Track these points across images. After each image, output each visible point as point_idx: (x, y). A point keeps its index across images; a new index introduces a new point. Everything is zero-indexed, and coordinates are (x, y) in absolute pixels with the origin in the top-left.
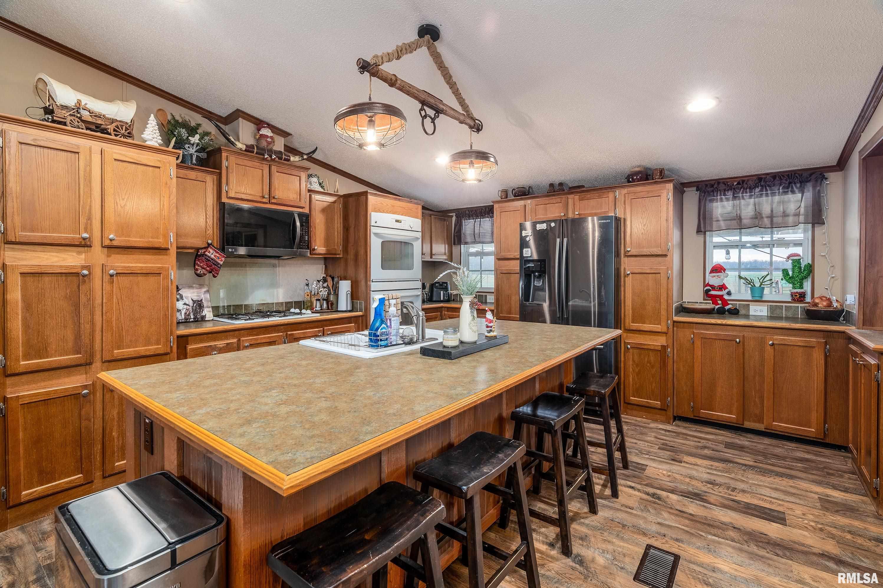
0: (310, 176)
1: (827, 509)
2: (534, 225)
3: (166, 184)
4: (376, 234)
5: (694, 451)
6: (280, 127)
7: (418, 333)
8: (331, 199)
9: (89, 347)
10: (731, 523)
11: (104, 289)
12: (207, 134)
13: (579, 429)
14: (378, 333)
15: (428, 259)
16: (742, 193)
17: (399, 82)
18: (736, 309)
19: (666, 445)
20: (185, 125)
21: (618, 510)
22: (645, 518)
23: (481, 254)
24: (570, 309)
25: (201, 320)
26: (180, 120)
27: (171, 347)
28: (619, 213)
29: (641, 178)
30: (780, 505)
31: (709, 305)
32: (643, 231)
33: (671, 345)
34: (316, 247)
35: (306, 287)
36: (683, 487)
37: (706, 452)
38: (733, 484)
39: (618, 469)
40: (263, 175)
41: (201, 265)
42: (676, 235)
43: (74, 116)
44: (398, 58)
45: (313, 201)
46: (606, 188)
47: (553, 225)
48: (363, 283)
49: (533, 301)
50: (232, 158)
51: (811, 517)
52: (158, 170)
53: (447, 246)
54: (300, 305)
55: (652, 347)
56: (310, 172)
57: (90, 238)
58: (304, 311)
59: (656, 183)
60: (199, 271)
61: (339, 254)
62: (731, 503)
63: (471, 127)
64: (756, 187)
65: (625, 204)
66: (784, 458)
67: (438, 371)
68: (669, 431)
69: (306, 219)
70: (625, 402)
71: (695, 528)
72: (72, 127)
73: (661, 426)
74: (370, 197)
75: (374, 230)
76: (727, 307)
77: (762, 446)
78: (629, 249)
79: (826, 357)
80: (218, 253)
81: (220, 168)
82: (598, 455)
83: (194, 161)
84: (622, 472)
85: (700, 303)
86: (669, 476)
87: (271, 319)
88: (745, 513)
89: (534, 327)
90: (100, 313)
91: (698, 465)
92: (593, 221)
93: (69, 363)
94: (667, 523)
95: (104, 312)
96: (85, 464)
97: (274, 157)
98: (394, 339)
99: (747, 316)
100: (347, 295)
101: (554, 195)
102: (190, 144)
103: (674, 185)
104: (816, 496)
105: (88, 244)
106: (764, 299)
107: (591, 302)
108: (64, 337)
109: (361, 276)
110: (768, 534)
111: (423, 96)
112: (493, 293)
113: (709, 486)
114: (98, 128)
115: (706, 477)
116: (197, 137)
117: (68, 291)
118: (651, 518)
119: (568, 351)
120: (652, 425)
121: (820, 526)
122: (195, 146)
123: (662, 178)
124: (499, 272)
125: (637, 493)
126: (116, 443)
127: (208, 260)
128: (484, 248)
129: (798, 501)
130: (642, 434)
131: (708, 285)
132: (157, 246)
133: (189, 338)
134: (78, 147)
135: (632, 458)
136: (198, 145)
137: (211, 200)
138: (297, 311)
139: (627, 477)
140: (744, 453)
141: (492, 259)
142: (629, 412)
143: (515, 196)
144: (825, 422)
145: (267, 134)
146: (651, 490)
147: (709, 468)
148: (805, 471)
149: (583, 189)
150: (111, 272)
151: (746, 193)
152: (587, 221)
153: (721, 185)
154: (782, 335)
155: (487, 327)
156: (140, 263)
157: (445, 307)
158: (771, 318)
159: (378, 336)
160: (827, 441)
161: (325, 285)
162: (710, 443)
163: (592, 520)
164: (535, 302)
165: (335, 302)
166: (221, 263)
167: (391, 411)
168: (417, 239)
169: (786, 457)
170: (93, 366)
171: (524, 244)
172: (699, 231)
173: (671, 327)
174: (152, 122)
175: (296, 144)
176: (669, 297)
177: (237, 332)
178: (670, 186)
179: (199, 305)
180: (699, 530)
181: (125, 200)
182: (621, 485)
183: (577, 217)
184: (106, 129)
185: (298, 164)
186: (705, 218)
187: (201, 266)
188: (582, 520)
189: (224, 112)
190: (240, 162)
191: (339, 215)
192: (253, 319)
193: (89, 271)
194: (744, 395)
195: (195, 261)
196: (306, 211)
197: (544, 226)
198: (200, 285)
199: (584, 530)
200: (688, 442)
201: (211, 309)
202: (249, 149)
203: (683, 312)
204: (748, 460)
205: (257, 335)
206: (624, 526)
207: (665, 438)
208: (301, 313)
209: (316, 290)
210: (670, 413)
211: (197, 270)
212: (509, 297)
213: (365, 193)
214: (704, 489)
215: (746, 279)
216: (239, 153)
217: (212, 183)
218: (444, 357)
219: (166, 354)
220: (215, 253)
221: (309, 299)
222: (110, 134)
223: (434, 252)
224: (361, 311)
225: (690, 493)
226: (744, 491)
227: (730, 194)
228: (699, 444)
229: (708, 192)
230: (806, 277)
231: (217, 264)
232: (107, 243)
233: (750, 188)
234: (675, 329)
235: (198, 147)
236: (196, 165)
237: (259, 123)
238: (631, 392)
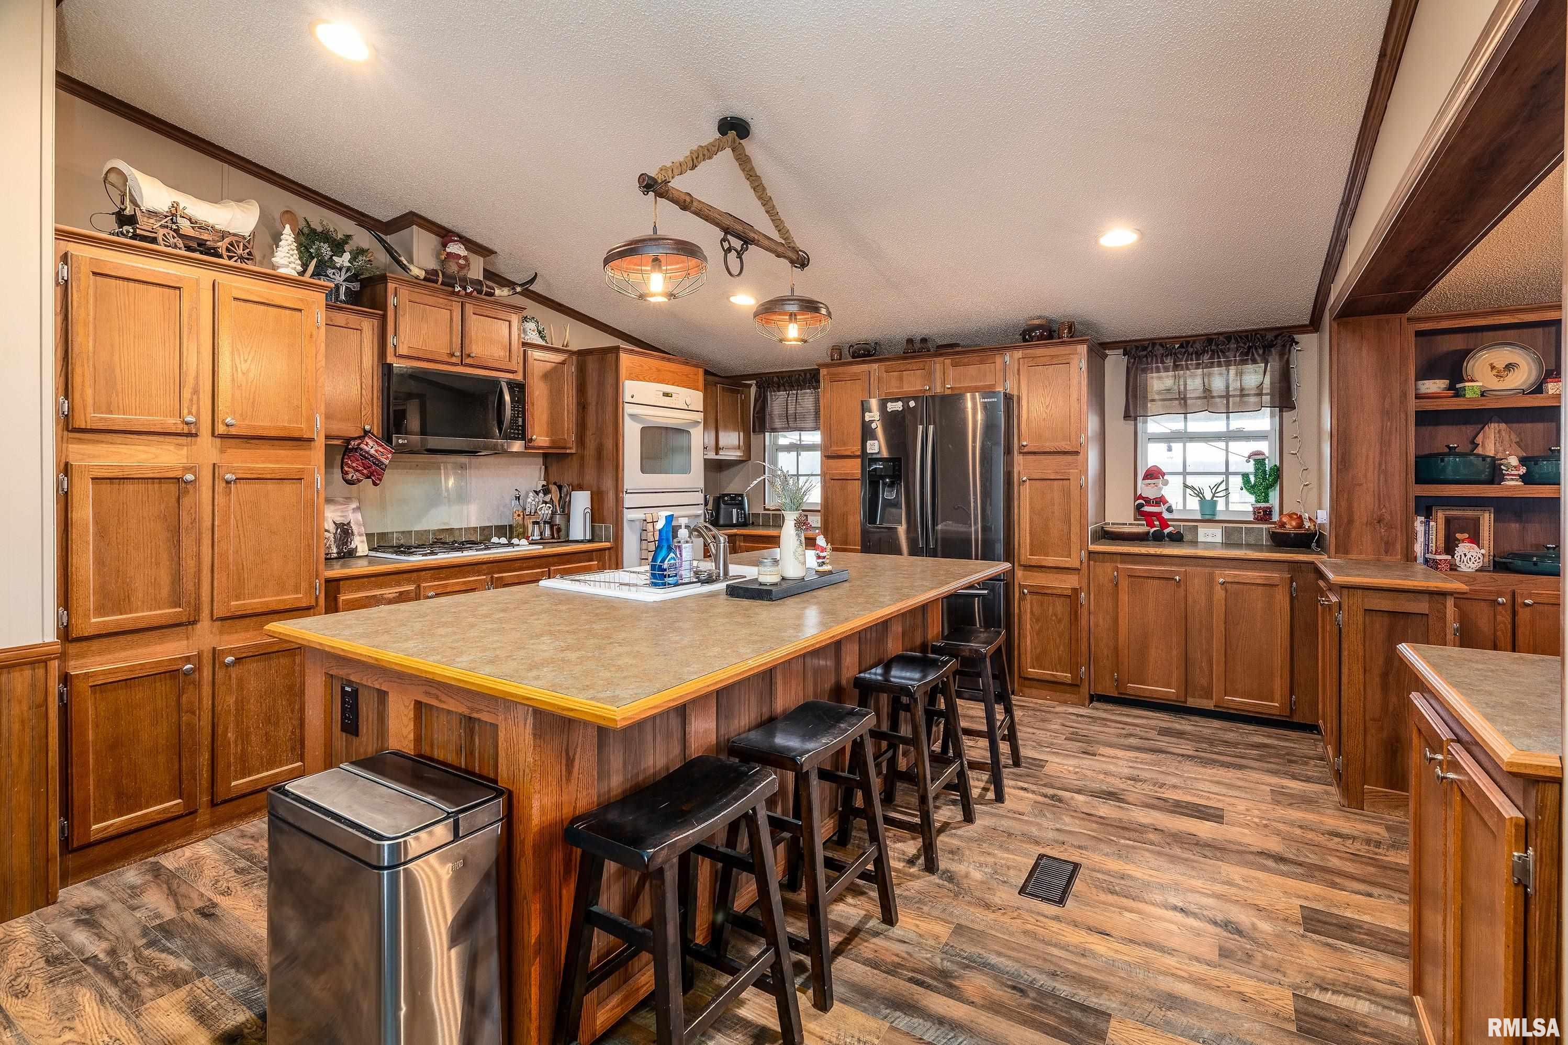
0: (525, 319)
1: (1278, 803)
2: (883, 404)
3: (311, 336)
4: (631, 416)
5: (1115, 740)
6: (479, 240)
7: (717, 567)
8: (559, 358)
9: (193, 596)
10: (1153, 825)
11: (216, 503)
12: (360, 252)
13: (951, 707)
14: (665, 566)
15: (712, 455)
16: (1186, 361)
17: (695, 204)
18: (1179, 533)
19: (1077, 734)
20: (325, 236)
21: (1003, 816)
22: (1038, 824)
23: (797, 448)
24: (939, 536)
25: (348, 555)
26: (319, 229)
27: (317, 598)
28: (1010, 386)
29: (1042, 334)
30: (1219, 801)
31: (1141, 528)
32: (1044, 415)
33: (1085, 585)
34: (534, 437)
35: (515, 502)
36: (1094, 785)
37: (1132, 741)
38: (1162, 779)
39: (1005, 767)
40: (451, 319)
41: (354, 465)
42: (1092, 423)
43: (167, 227)
44: (693, 167)
45: (530, 360)
46: (991, 349)
47: (912, 404)
48: (611, 495)
49: (881, 522)
50: (404, 292)
51: (1256, 812)
52: (298, 314)
53: (742, 434)
54: (508, 531)
55: (1059, 592)
56: (525, 313)
57: (195, 423)
58: (515, 541)
59: (1063, 343)
60: (350, 476)
61: (570, 448)
62: (1156, 802)
63: (792, 262)
64: (1204, 352)
65: (1019, 374)
66: (1235, 745)
67: (757, 614)
68: (1082, 716)
69: (518, 389)
70: (1020, 677)
71: (1104, 833)
72: (166, 246)
73: (1071, 710)
74: (623, 356)
75: (629, 409)
76: (1166, 531)
77: (1209, 731)
78: (1025, 443)
79: (1292, 599)
80: (381, 446)
81: (384, 308)
82: (978, 751)
83: (343, 297)
84: (1011, 770)
85: (1130, 524)
86: (1076, 773)
87: (466, 553)
88: (1172, 812)
89: (884, 561)
90: (210, 542)
91: (1118, 758)
92: (973, 399)
93: (163, 622)
94: (1067, 828)
95: (216, 540)
96: (186, 782)
97: (469, 290)
98: (687, 575)
99: (1194, 543)
100: (585, 515)
101: (913, 358)
102: (334, 268)
103: (1088, 346)
104: (1268, 788)
105: (194, 431)
106: (1217, 518)
107: (971, 526)
108: (155, 579)
109: (608, 484)
110: (1198, 834)
111: (728, 222)
112: (819, 511)
113: (1129, 782)
114: (203, 247)
115: (1126, 771)
116: (347, 256)
117: (163, 507)
118: (1045, 823)
119: (932, 589)
120: (1060, 709)
121: (1265, 822)
122: (344, 271)
123: (1071, 337)
124: (828, 477)
125: (1030, 795)
126: (232, 750)
127: (366, 456)
128: (803, 438)
129: (1243, 795)
130: (1043, 721)
131: (1141, 497)
132: (296, 435)
133: (341, 583)
134: (180, 278)
135: (1024, 752)
136: (348, 269)
137: (369, 358)
138: (504, 540)
139: (1017, 777)
140: (1182, 741)
141: (817, 456)
142: (1027, 691)
143: (853, 357)
144: (1292, 692)
145: (459, 252)
146: (1051, 791)
147: (1132, 762)
148: (1260, 759)
149: (958, 349)
150: (229, 476)
151: (1192, 360)
152: (965, 400)
153: (1157, 347)
154: (1235, 568)
155: (819, 557)
156: (270, 462)
157: (741, 535)
158: (1227, 545)
159: (665, 570)
160: (1296, 719)
161: (548, 498)
162: (1138, 729)
163: (968, 830)
164: (885, 525)
165: (563, 527)
166: (387, 462)
167: (711, 654)
168: (697, 423)
169: (1239, 744)
170: (199, 626)
171: (867, 433)
172: (1127, 416)
173: (1085, 560)
174: (288, 237)
175: (503, 267)
176: (1083, 514)
177: (415, 574)
178: (1083, 349)
179: (344, 532)
180: (1110, 834)
181: (249, 362)
182: (1009, 787)
183: (948, 392)
184: (214, 249)
185: (506, 301)
186: (1135, 396)
187: (353, 468)
188: (953, 831)
189: (385, 214)
190: (416, 297)
191: (570, 383)
192: (436, 554)
193: (195, 476)
194: (1186, 659)
195: (343, 459)
196: (519, 377)
197: (898, 406)
198: (346, 498)
199: (956, 842)
200: (1107, 730)
201: (364, 538)
202: (431, 277)
203: (1105, 538)
204: (1187, 748)
205: (445, 579)
206: (1010, 835)
207: (1075, 725)
208: (510, 544)
209: (533, 507)
210: (1084, 690)
211: (347, 473)
212: (844, 516)
213: (616, 349)
214: (1122, 786)
215: (1192, 488)
216: (414, 283)
217: (371, 332)
218: (762, 598)
219: (308, 608)
220: (376, 447)
221: (521, 522)
222: (221, 256)
223: (721, 444)
224: (607, 540)
225: (1103, 792)
226: (1175, 787)
227: (1169, 362)
228: (1123, 732)
229: (1139, 357)
230: (1271, 486)
231: (379, 464)
232: (221, 429)
233: (1196, 353)
234: (1092, 563)
235: (349, 274)
236: (345, 302)
237: (445, 234)
238: (1029, 660)
